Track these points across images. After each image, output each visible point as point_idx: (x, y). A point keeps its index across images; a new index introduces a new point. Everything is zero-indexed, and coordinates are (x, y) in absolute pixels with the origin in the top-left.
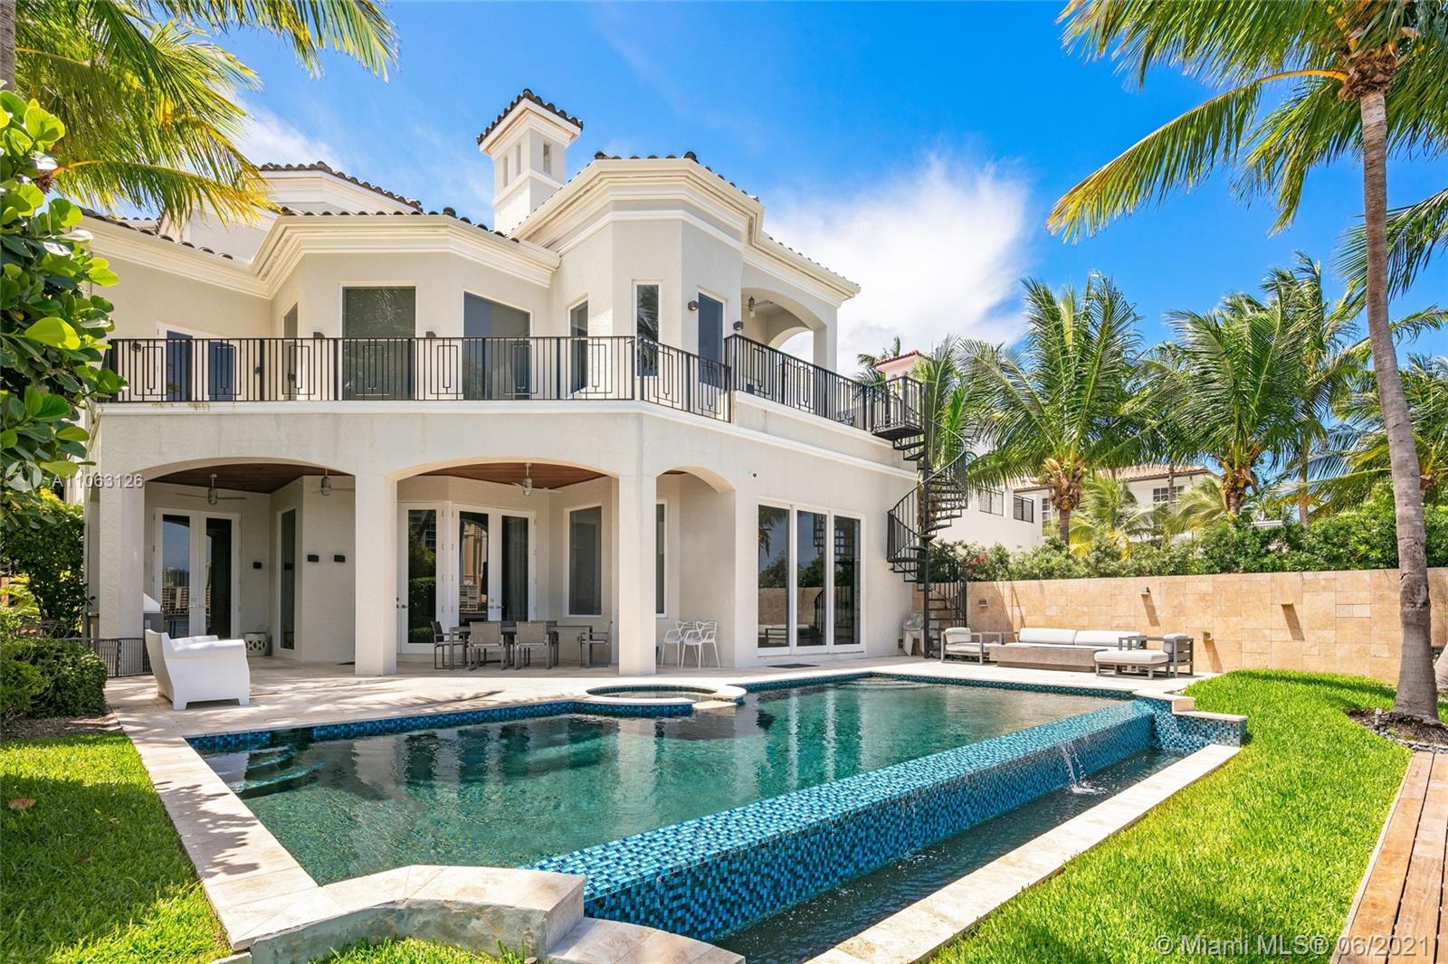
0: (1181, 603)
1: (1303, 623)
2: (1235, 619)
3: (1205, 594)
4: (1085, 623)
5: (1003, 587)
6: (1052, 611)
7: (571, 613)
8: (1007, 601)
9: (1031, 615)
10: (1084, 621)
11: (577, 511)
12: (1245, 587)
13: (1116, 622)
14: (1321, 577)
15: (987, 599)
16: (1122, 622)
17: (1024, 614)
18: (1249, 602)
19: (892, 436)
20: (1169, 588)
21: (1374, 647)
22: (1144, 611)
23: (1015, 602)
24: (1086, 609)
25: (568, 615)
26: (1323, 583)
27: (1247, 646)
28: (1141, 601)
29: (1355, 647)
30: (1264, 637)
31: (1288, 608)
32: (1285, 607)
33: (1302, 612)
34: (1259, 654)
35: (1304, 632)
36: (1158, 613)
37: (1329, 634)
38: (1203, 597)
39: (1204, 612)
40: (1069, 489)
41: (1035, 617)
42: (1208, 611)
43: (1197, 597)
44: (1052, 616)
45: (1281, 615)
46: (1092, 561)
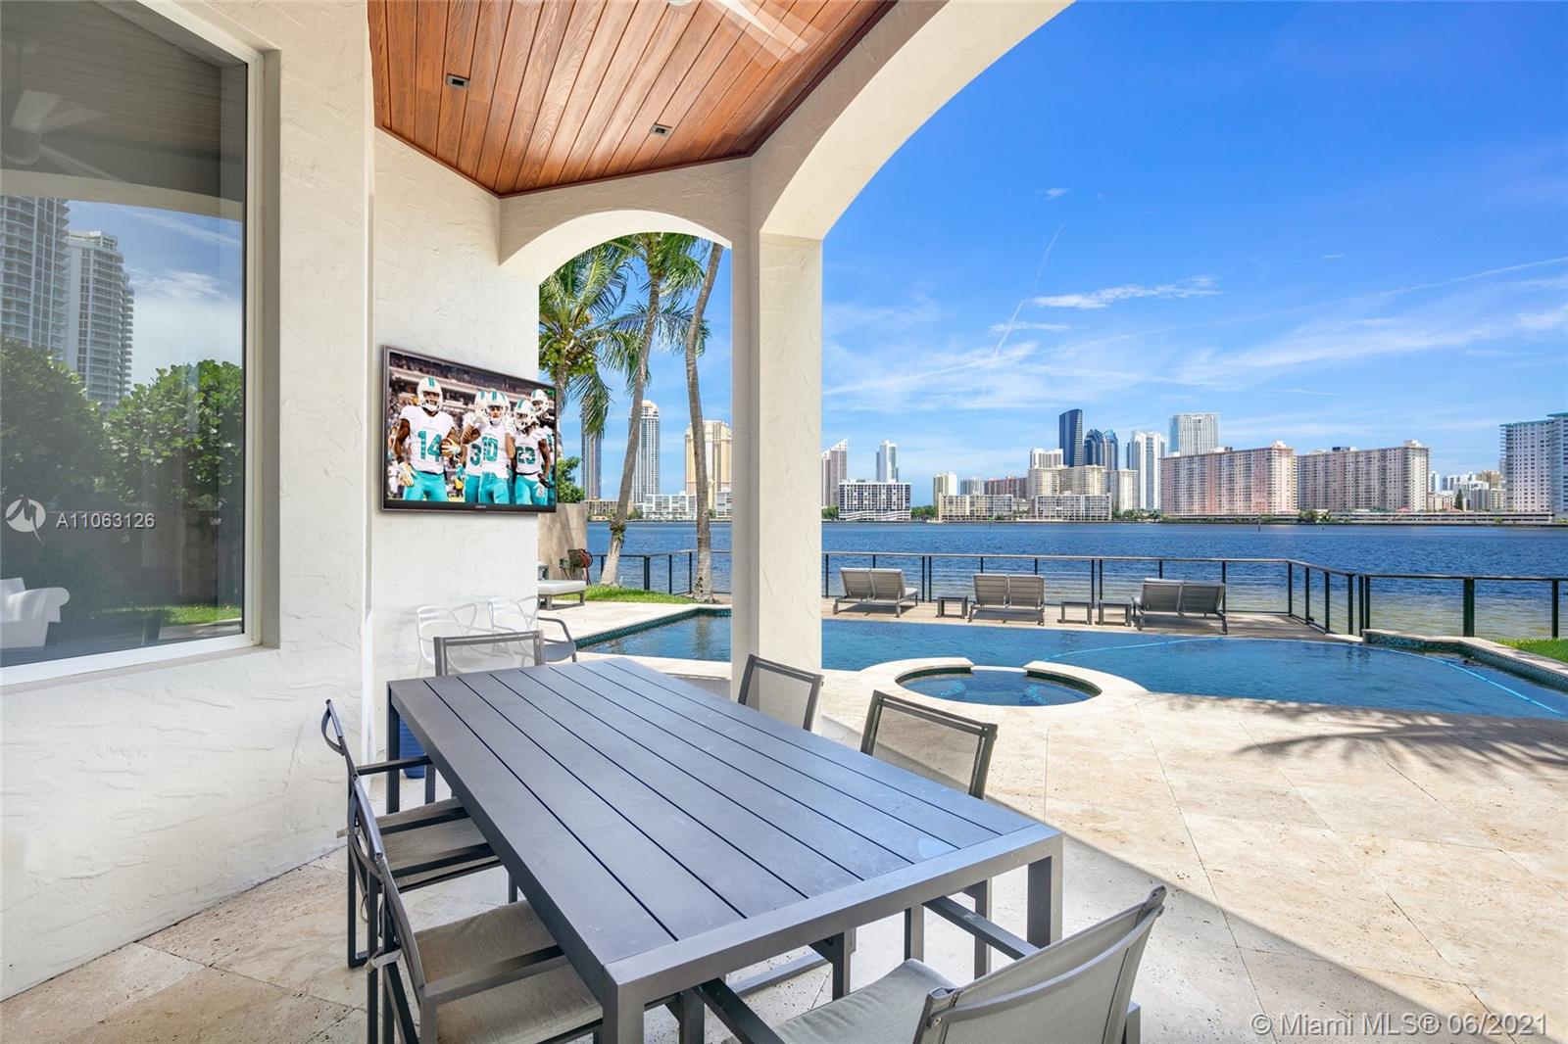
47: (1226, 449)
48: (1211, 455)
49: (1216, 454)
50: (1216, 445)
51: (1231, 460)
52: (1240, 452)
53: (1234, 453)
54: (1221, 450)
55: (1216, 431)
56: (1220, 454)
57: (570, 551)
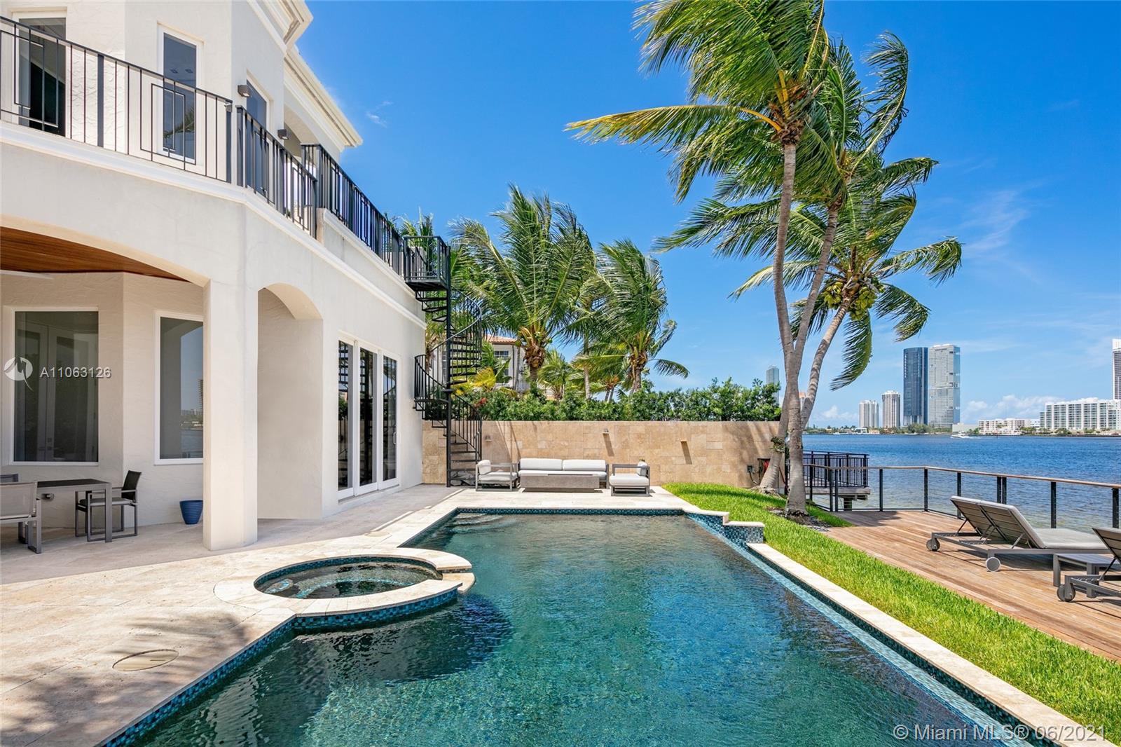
0: (627, 440)
1: (691, 452)
2: (657, 451)
3: (641, 434)
4: (567, 454)
5: (503, 426)
6: (542, 445)
7: (17, 458)
8: (507, 436)
9: (527, 448)
10: (565, 452)
11: (27, 313)
12: (662, 430)
13: (587, 453)
14: (700, 425)
15: (491, 434)
16: (590, 453)
17: (520, 447)
18: (664, 439)
19: (416, 287)
20: (620, 429)
21: (724, 466)
22: (604, 445)
23: (513, 438)
24: (566, 444)
25: (11, 461)
26: (701, 428)
27: (663, 467)
28: (602, 438)
29: (715, 467)
30: (672, 462)
31: (684, 443)
32: (682, 443)
33: (691, 446)
34: (670, 473)
35: (692, 458)
36: (613, 446)
37: (704, 459)
38: (639, 436)
39: (640, 446)
40: (539, 352)
41: (529, 450)
42: (642, 445)
43: (636, 436)
44: (542, 449)
45: (680, 448)
46: (567, 408)
57: (758, 459)
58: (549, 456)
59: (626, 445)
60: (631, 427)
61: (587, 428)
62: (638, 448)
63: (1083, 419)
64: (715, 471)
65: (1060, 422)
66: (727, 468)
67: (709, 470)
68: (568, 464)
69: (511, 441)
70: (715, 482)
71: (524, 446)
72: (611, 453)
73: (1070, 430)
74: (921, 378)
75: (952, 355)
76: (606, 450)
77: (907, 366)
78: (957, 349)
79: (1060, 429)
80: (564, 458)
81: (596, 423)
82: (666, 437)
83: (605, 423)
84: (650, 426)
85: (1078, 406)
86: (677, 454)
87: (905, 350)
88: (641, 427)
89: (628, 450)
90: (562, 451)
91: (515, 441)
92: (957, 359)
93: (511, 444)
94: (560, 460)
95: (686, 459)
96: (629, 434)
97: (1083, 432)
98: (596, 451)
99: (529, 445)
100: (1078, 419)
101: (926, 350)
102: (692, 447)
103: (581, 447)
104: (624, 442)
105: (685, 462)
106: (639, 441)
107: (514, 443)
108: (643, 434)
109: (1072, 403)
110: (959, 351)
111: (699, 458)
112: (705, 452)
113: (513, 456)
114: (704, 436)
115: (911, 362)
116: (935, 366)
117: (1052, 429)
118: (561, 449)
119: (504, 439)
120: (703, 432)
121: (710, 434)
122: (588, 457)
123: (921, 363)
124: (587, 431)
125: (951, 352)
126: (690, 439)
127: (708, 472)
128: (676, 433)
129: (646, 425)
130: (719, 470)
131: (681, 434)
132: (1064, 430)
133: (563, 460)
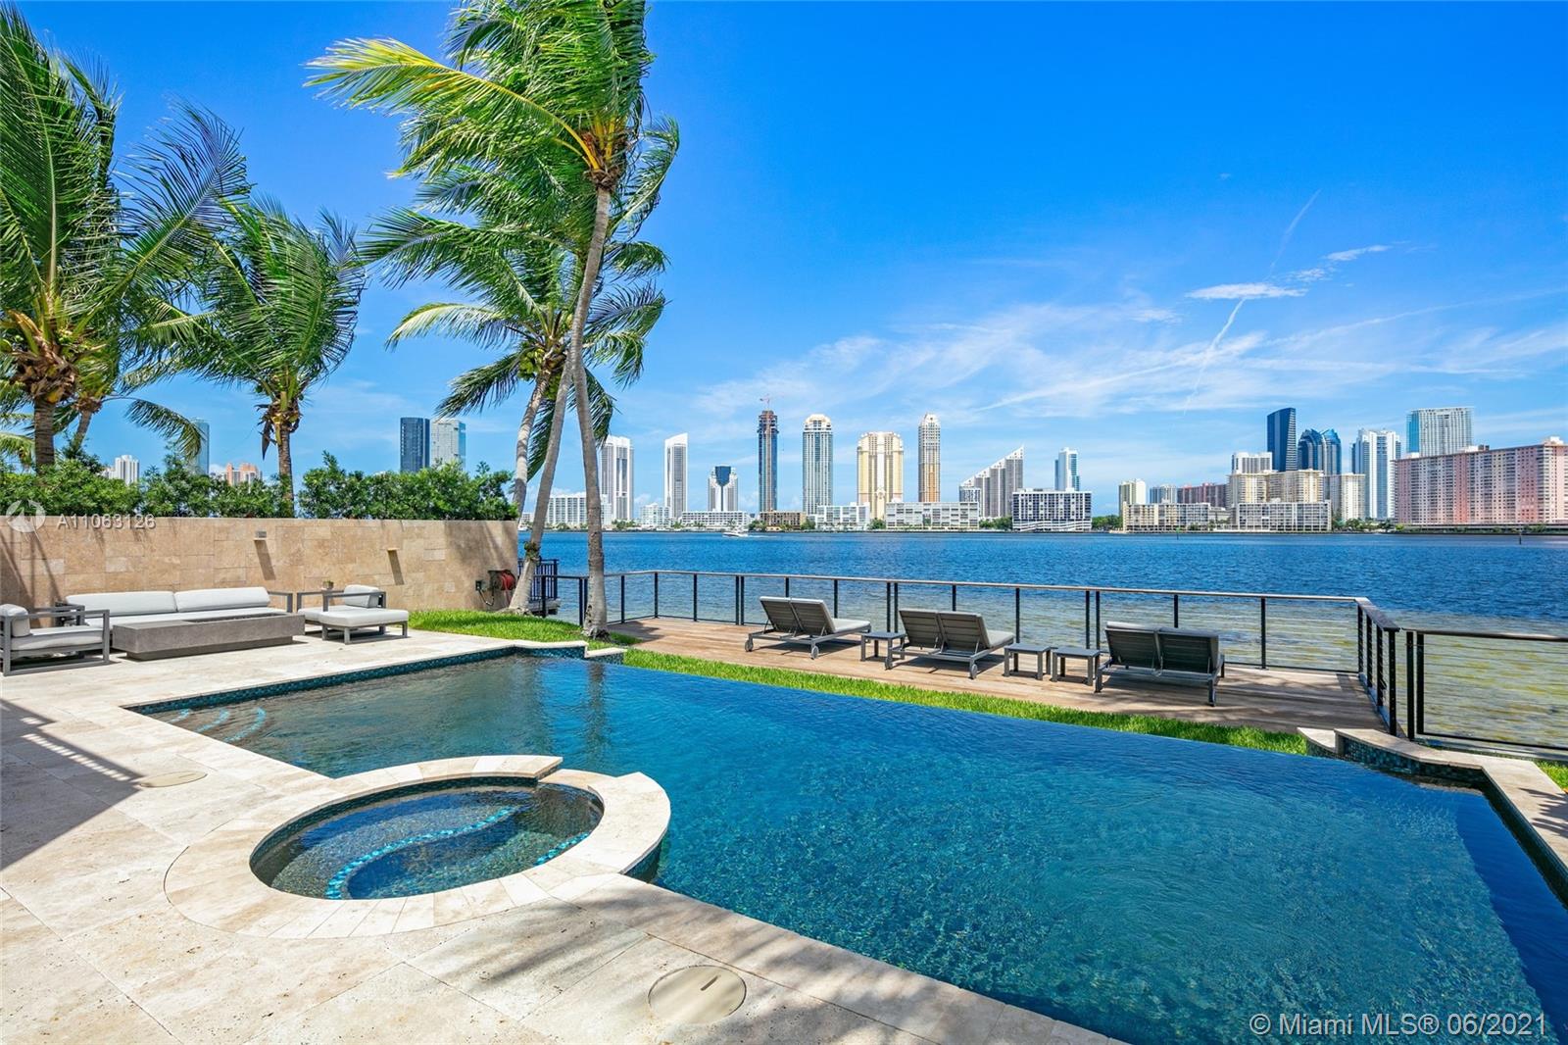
0: (299, 550)
1: (403, 566)
2: (350, 566)
3: (324, 540)
6: (118, 565)
8: (21, 552)
9: (76, 573)
10: (175, 577)
12: (358, 532)
13: (223, 576)
14: (415, 524)
16: (229, 576)
17: (58, 572)
18: (362, 548)
20: (287, 532)
21: (446, 584)
22: (257, 561)
23: (37, 554)
24: (176, 561)
26: (416, 529)
28: (253, 549)
29: (436, 586)
31: (392, 553)
32: (390, 552)
33: (402, 558)
35: (403, 575)
36: (274, 562)
37: (420, 575)
38: (321, 543)
39: (322, 560)
41: (84, 576)
42: (326, 558)
43: (315, 543)
44: (116, 574)
45: (387, 561)
47: (1481, 447)
48: (1460, 455)
49: (1467, 454)
50: (1469, 443)
51: (1487, 461)
52: (1499, 450)
53: (1491, 452)
54: (1474, 449)
55: (1469, 428)
56: (1473, 454)
57: (490, 572)
58: (134, 586)
59: (297, 560)
60: (306, 529)
61: (221, 530)
62: (319, 562)
63: (579, 514)
64: (436, 592)
65: (560, 516)
66: (449, 586)
67: (427, 591)
68: (186, 598)
69: (33, 558)
70: (436, 607)
71: (70, 570)
72: (269, 574)
73: (569, 525)
74: (421, 458)
75: (457, 433)
76: (260, 570)
77: (404, 440)
78: (462, 426)
79: (561, 525)
80: (174, 588)
81: (241, 522)
82: (364, 544)
83: (258, 523)
84: (339, 528)
85: (575, 499)
86: (382, 572)
87: (402, 419)
88: (324, 529)
89: (302, 567)
90: (166, 576)
91: (44, 559)
92: (462, 437)
93: (33, 567)
94: (170, 593)
95: (395, 578)
96: (303, 541)
97: (579, 527)
98: (241, 572)
99: (83, 566)
100: (575, 514)
101: (428, 421)
102: (404, 559)
103: (209, 567)
104: (293, 555)
105: (393, 581)
106: (320, 551)
107: (39, 563)
108: (328, 541)
109: (572, 496)
110: (465, 429)
111: (414, 575)
112: (422, 565)
113: (38, 592)
114: (421, 542)
115: (410, 436)
116: (438, 444)
117: (554, 524)
118: (163, 572)
119: (12, 555)
120: (419, 536)
121: (429, 538)
122: (224, 584)
123: (422, 438)
124: (223, 536)
125: (456, 429)
126: (400, 546)
127: (426, 595)
128: (381, 537)
129: (332, 526)
130: (440, 590)
131: (388, 539)
132: (564, 524)
133: (174, 592)
